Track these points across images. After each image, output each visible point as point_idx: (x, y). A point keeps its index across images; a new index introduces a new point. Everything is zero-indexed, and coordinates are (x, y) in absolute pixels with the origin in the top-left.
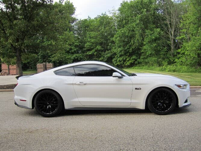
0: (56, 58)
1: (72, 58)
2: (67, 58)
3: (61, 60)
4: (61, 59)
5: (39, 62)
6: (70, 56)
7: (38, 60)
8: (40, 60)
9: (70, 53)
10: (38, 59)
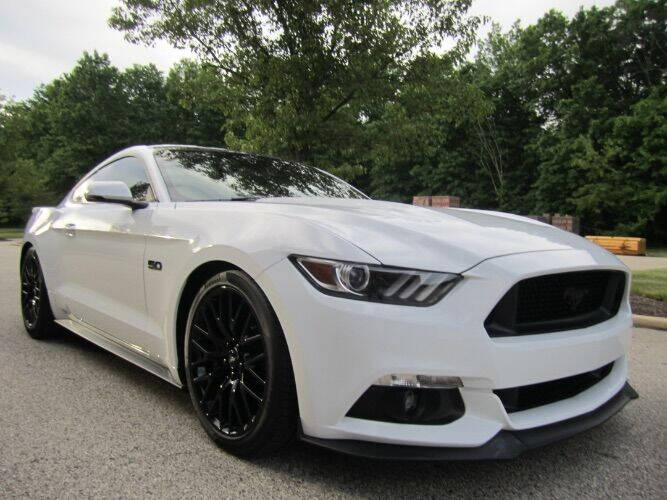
0: (591, 198)
1: (656, 202)
2: (635, 199)
3: (609, 207)
4: (612, 204)
5: (536, 209)
6: (649, 193)
7: (535, 206)
8: (539, 205)
9: (651, 179)
10: (536, 200)
